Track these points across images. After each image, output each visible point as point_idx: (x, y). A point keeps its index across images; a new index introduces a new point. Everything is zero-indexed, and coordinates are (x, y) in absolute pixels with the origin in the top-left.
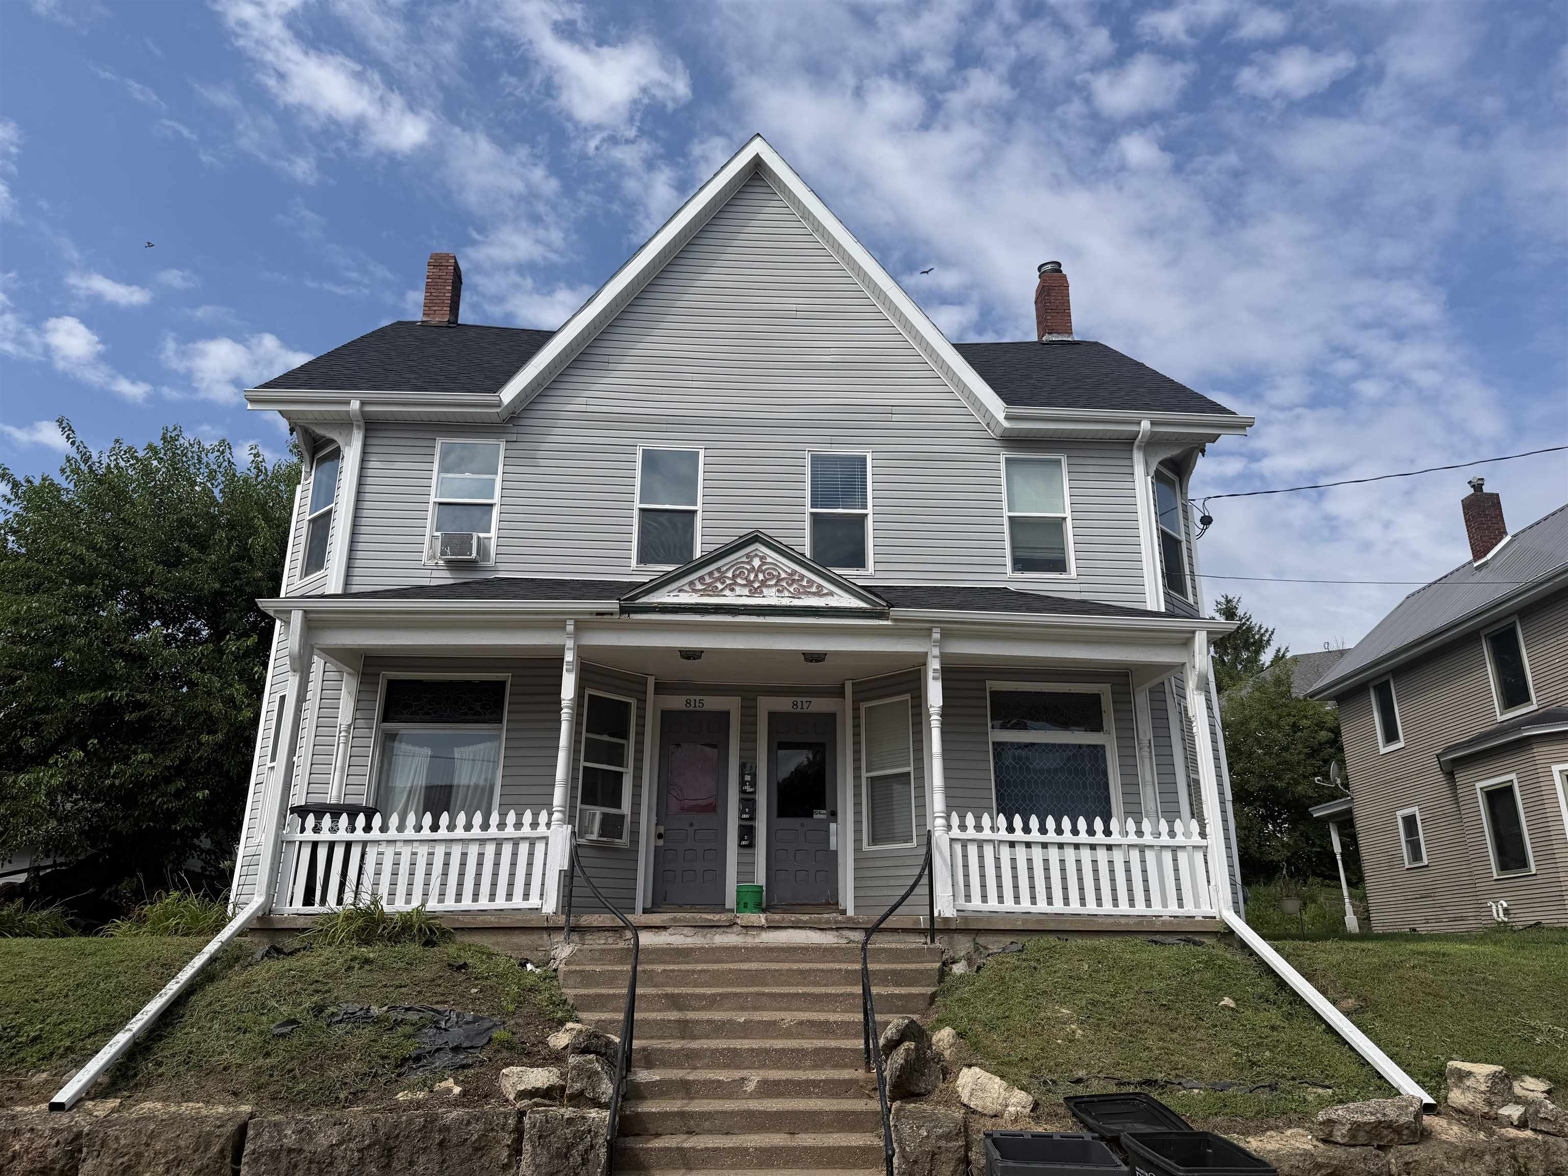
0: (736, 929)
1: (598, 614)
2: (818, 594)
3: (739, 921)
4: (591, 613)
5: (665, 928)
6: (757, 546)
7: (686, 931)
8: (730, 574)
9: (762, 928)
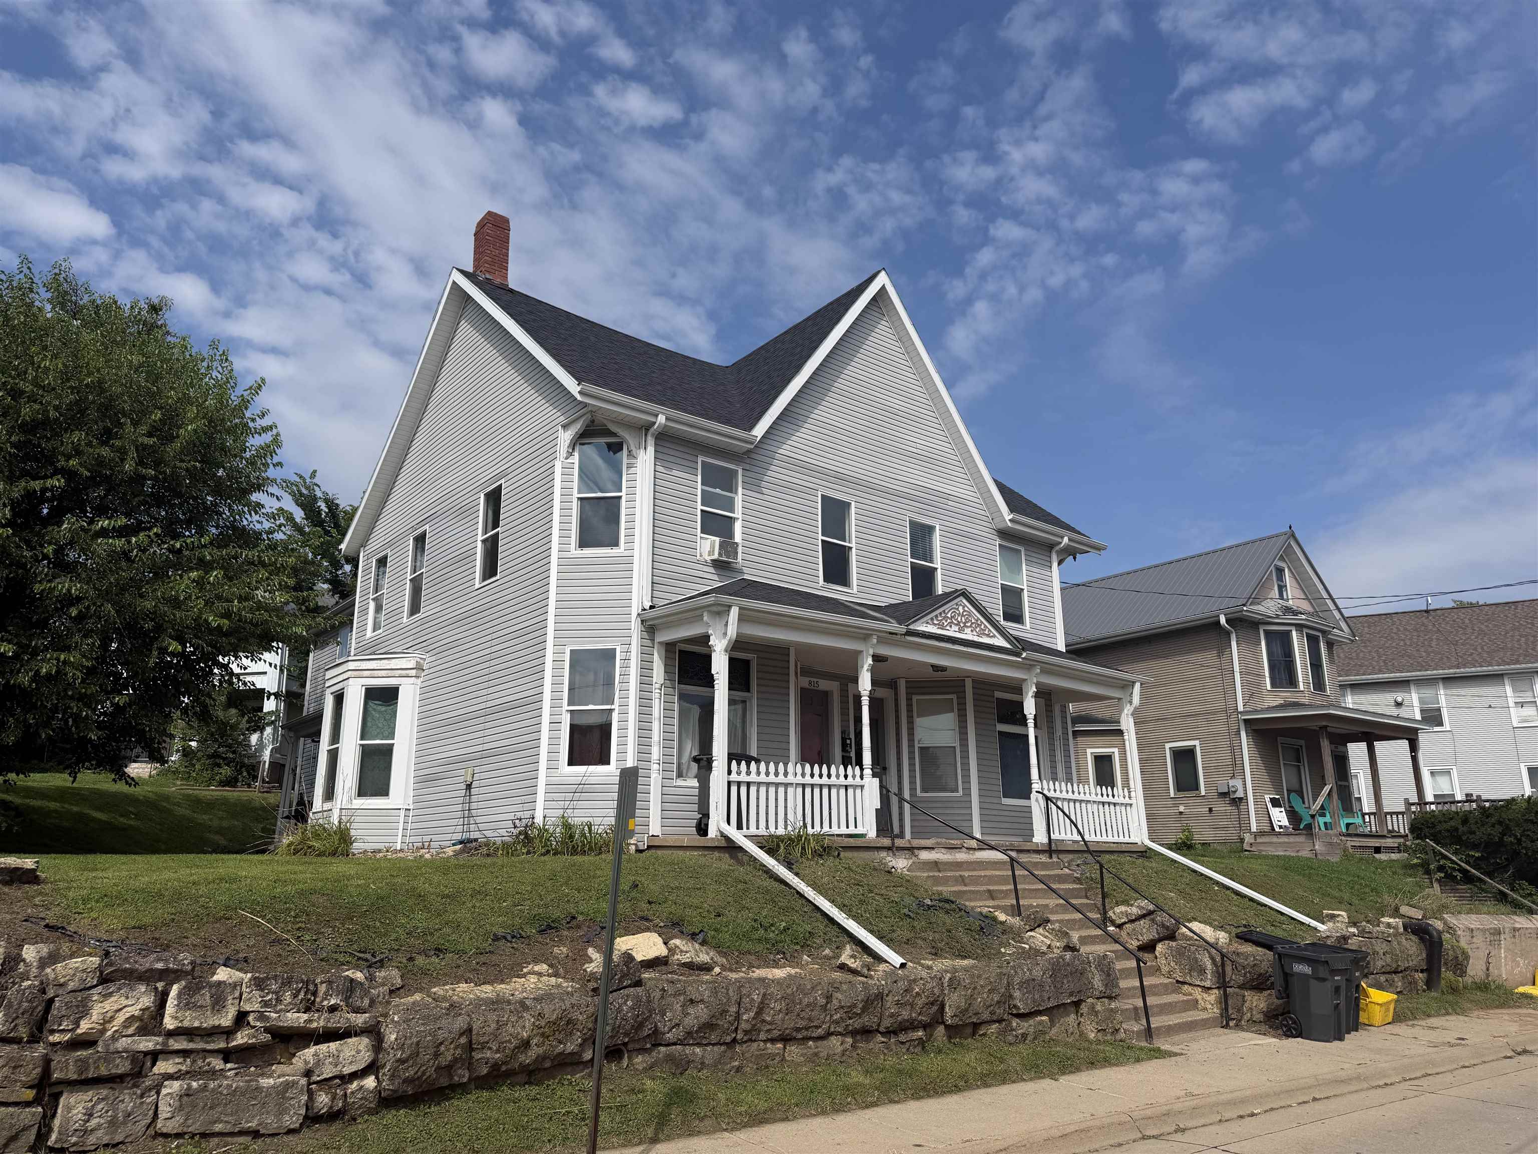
0: (964, 849)
1: (891, 633)
2: (988, 636)
3: (965, 845)
4: (886, 632)
5: (933, 848)
6: (961, 598)
7: (943, 850)
8: (949, 615)
9: (975, 849)
